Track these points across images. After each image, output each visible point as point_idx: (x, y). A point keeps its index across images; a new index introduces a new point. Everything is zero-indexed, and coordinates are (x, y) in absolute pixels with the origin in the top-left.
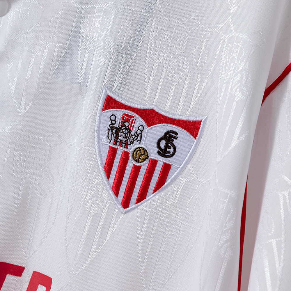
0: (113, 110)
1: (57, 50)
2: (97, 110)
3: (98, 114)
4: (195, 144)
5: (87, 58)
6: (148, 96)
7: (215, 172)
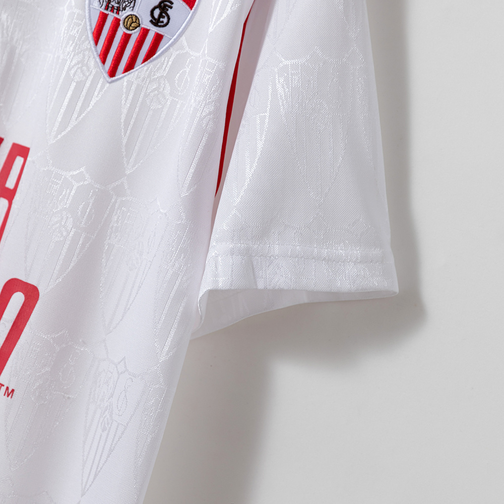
4: (190, 14)
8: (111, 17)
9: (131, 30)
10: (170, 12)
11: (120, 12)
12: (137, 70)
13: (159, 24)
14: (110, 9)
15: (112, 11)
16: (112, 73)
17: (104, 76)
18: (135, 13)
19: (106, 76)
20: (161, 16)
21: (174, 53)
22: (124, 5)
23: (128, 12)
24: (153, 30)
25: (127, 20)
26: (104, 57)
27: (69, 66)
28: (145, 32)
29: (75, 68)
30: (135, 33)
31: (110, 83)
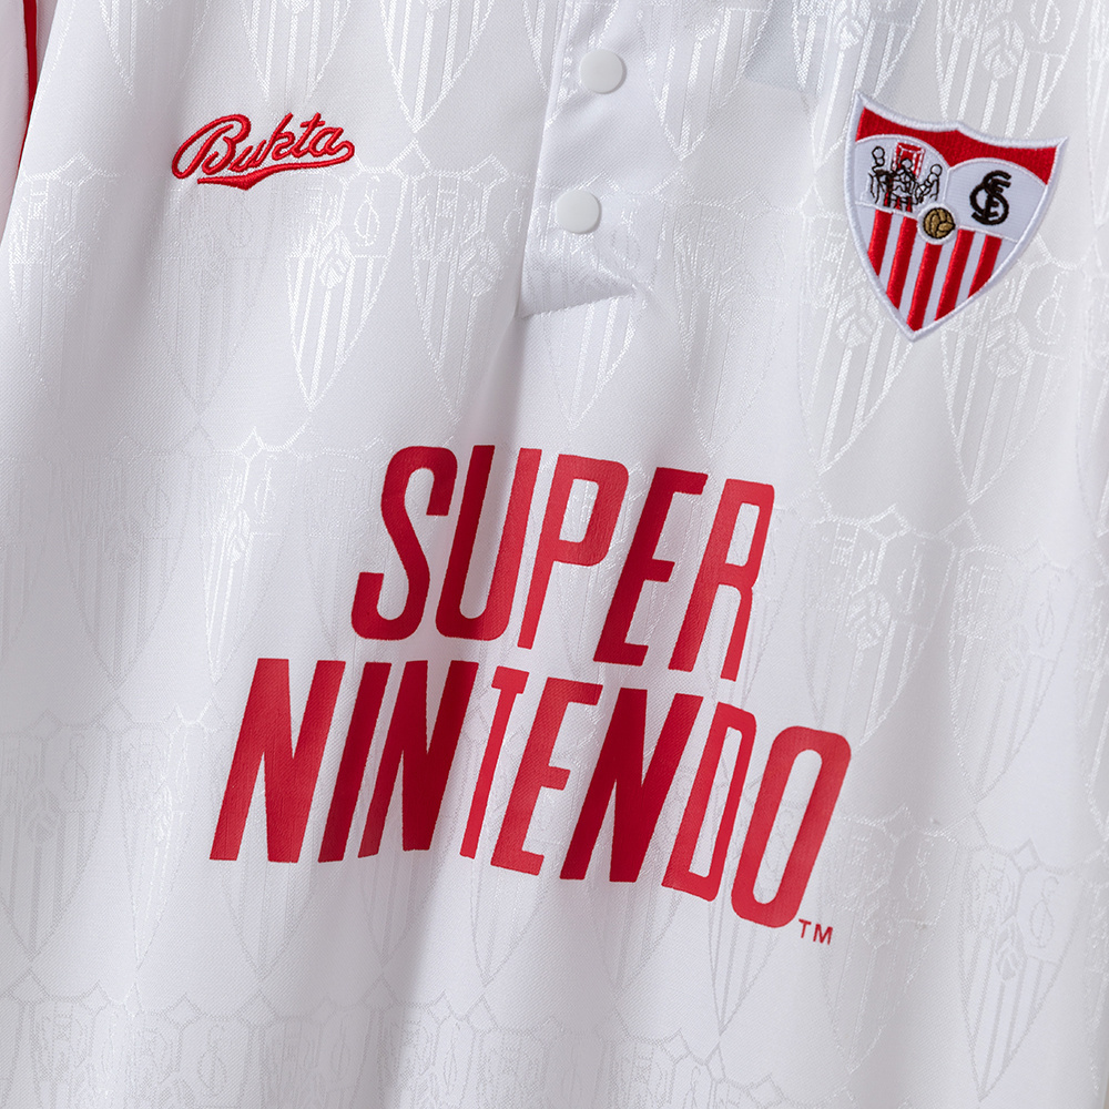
0: (878, 136)
1: (748, 22)
2: (845, 139)
3: (847, 147)
4: (1045, 193)
5: (811, 34)
6: (944, 104)
7: (1093, 246)
8: (898, 218)
9: (940, 238)
10: (1006, 193)
11: (913, 207)
12: (961, 309)
13: (991, 219)
14: (893, 203)
15: (898, 206)
16: (916, 321)
17: (901, 330)
18: (942, 206)
19: (905, 328)
20: (990, 203)
21: (1026, 268)
22: (919, 191)
23: (928, 204)
24: (982, 232)
25: (928, 218)
26: (895, 295)
27: (834, 321)
28: (966, 238)
29: (846, 324)
30: (948, 241)
31: (914, 341)
